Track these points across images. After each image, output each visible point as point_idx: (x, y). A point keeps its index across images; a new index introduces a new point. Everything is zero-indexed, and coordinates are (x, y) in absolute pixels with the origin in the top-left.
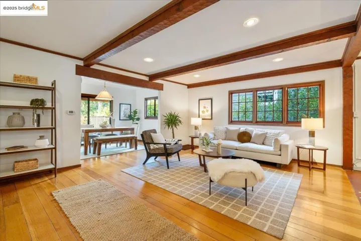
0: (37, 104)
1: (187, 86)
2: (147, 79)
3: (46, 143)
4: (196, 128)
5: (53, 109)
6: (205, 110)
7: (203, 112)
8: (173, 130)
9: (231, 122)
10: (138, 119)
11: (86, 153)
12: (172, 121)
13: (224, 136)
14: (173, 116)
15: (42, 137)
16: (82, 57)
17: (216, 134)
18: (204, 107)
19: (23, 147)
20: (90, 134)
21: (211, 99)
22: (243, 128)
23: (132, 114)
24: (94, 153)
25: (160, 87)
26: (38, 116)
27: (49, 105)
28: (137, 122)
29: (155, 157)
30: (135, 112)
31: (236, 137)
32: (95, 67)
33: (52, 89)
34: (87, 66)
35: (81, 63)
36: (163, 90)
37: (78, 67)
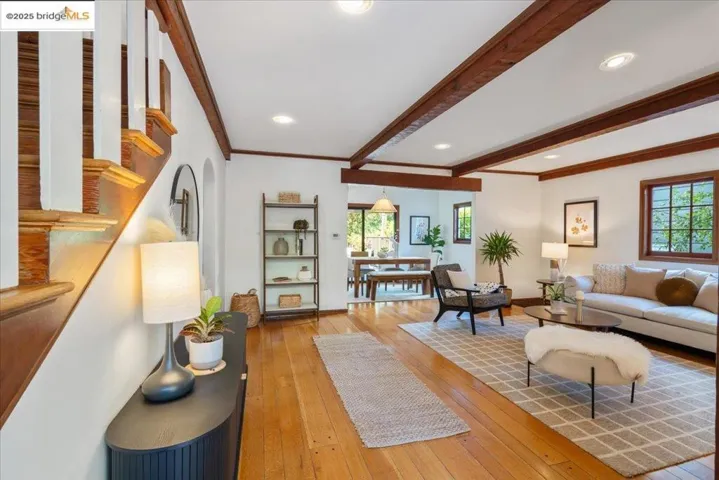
0: (300, 225)
1: (537, 177)
2: (448, 173)
3: (308, 276)
4: (554, 264)
5: (316, 233)
6: (579, 226)
7: (575, 230)
8: (500, 266)
9: (647, 254)
10: (442, 243)
11: (356, 295)
12: (498, 249)
13: (619, 286)
14: (500, 240)
15: (304, 269)
16: (349, 156)
17: (598, 280)
18: (578, 220)
19: (286, 279)
20: (363, 267)
21: (596, 203)
22: (674, 270)
23: (431, 234)
24: (368, 296)
25: (476, 185)
26: (301, 241)
27: (311, 227)
28: (440, 248)
29: (458, 312)
30: (437, 231)
31: (651, 290)
32: (367, 167)
33: (315, 207)
34: (355, 168)
35: (347, 165)
36: (480, 190)
37: (344, 171)
